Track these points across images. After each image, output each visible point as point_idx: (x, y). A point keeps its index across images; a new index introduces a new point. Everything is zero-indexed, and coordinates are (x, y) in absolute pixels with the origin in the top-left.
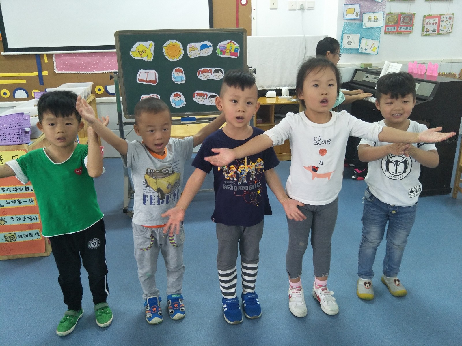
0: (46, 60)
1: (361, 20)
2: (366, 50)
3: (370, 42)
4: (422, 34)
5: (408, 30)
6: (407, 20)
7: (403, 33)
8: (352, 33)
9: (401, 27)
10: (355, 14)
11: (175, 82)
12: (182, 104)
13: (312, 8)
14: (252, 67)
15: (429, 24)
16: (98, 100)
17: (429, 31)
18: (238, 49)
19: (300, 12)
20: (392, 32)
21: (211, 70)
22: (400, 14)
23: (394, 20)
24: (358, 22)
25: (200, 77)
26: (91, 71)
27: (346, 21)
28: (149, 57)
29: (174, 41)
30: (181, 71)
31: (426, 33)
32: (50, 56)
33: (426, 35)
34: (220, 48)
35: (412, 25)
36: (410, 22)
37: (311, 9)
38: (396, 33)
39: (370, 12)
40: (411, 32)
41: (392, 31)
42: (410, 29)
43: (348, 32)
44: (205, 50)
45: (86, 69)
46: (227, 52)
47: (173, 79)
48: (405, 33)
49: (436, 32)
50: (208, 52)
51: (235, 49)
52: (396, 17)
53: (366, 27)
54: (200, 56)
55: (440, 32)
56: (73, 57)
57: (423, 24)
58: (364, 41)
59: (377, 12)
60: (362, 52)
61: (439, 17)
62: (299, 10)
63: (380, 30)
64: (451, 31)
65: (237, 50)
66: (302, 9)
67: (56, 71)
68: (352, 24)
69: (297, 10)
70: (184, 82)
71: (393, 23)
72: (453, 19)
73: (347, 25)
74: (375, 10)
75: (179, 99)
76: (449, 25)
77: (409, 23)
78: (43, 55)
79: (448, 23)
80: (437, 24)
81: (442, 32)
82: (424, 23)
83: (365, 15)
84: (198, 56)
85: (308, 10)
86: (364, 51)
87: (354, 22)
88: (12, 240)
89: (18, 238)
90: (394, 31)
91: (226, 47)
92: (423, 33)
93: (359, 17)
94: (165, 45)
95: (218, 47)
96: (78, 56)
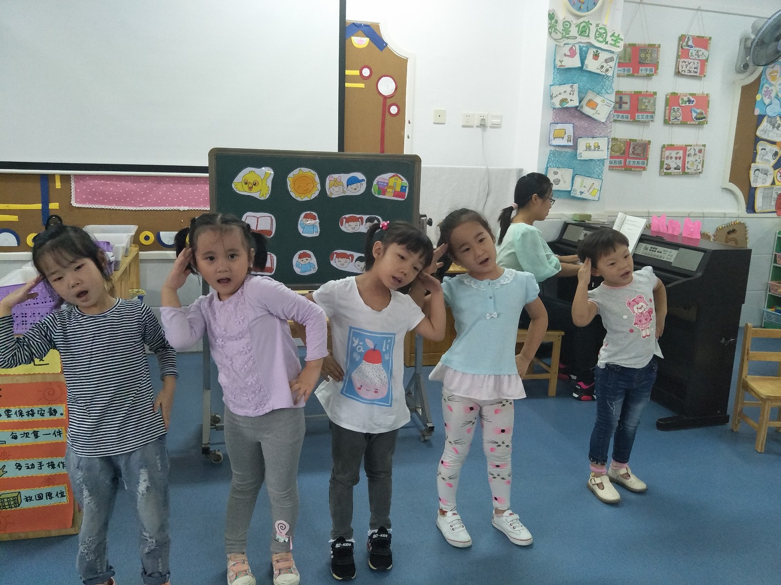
0: (58, 185)
1: (575, 147)
2: (582, 193)
3: (588, 181)
4: (660, 172)
5: (640, 165)
6: (638, 151)
7: (633, 169)
8: (561, 166)
9: (630, 160)
10: (566, 138)
11: (302, 234)
12: (312, 269)
13: (498, 126)
14: (425, 216)
15: (670, 159)
16: (144, 254)
17: (670, 168)
18: (406, 187)
19: (479, 130)
20: (617, 167)
21: (362, 219)
22: (628, 140)
23: (621, 149)
24: (569, 150)
25: (343, 228)
26: (135, 206)
27: (553, 149)
28: (263, 192)
29: (305, 170)
30: (314, 218)
31: (665, 171)
32: (65, 179)
33: (666, 174)
34: (378, 183)
35: (647, 159)
36: (643, 153)
37: (496, 126)
38: (623, 169)
39: (588, 137)
40: (644, 169)
41: (617, 165)
42: (643, 163)
43: (555, 165)
44: (354, 186)
45: (125, 204)
46: (388, 190)
47: (300, 230)
48: (636, 169)
49: (680, 171)
50: (359, 189)
51: (402, 187)
52: (622, 145)
53: (582, 159)
54: (345, 194)
55: (686, 171)
56: (105, 182)
57: (661, 158)
58: (578, 179)
59: (598, 137)
60: (576, 196)
61: (684, 148)
62: (477, 127)
63: (604, 165)
64: (702, 170)
65: (404, 188)
66: (483, 125)
67: (74, 204)
68: (561, 152)
69: (475, 127)
70: (318, 235)
71: (618, 154)
72: (704, 153)
73: (553, 154)
74: (596, 134)
75: (308, 261)
76: (699, 161)
77: (642, 155)
78: (54, 175)
79: (697, 157)
80: (682, 159)
81: (689, 171)
82: (663, 157)
83: (580, 140)
84: (343, 195)
85: (491, 127)
86: (578, 195)
87: (564, 150)
88: (13, 506)
89: (24, 501)
90: (620, 165)
91: (388, 184)
92: (662, 170)
93: (571, 144)
94: (291, 175)
95: (375, 183)
96: (115, 181)
